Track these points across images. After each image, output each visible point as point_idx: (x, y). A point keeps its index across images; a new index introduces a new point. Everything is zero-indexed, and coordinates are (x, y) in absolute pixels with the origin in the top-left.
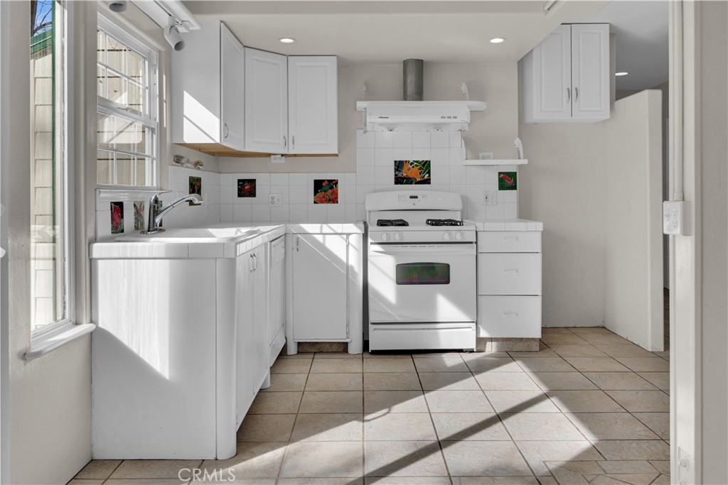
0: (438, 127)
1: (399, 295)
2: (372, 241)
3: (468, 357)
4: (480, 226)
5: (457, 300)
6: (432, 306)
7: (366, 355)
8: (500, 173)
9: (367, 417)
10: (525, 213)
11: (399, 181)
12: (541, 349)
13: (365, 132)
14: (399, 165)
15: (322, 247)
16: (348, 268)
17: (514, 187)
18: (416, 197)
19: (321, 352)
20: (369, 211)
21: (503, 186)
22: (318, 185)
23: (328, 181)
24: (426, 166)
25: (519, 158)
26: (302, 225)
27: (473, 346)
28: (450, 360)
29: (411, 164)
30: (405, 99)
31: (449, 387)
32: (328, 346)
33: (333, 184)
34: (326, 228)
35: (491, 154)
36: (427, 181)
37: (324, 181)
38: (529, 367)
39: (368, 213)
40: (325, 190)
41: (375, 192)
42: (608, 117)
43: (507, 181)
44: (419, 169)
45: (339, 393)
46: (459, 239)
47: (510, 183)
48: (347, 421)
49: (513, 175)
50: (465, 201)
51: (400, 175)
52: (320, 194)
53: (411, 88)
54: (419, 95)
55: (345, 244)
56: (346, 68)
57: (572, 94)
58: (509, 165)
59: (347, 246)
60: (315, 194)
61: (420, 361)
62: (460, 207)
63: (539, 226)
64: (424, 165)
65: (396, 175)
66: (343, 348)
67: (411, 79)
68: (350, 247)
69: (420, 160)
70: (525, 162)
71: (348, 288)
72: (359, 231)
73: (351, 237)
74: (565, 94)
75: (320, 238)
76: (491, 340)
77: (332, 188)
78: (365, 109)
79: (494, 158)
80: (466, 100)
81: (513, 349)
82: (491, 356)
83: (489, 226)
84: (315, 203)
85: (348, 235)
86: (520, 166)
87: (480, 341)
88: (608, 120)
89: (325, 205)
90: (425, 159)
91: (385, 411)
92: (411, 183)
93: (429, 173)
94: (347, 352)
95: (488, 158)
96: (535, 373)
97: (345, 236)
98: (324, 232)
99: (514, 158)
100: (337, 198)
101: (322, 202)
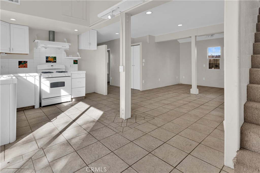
0: (59, 49)
1: (50, 91)
2: (43, 77)
3: (69, 103)
4: (72, 72)
5: (66, 90)
6: (60, 92)
7: (41, 108)
8: (74, 60)
9: (51, 121)
10: (79, 69)
11: (47, 62)
12: (85, 98)
13: (37, 48)
14: (47, 58)
15: (26, 80)
16: (35, 85)
17: (77, 63)
18: (53, 66)
19: (25, 110)
20: (39, 70)
21: (74, 63)
22: (20, 63)
23: (24, 61)
24: (55, 58)
25: (78, 57)
26: (18, 74)
27: (70, 100)
28: (65, 104)
29: (51, 57)
30: (49, 40)
31: (68, 110)
32: (28, 108)
33: (25, 62)
34: (27, 75)
35: (72, 56)
36: (55, 62)
37: (22, 61)
38: (84, 102)
39: (38, 70)
40: (22, 64)
41: (40, 65)
42: (96, 49)
43: (75, 62)
44: (53, 59)
45: (39, 118)
46: (67, 76)
47: (76, 62)
48: (46, 123)
49: (77, 61)
50: (66, 66)
51: (47, 60)
52: (21, 65)
53: (51, 38)
54: (54, 40)
55: (34, 79)
56: (31, 30)
57: (90, 44)
58: (76, 58)
59: (35, 79)
60: (19, 65)
61: (57, 106)
62: (65, 68)
63: (85, 72)
64: (54, 58)
65: (46, 60)
66: (33, 107)
67: (51, 36)
68: (36, 79)
69: (53, 56)
70: (79, 58)
71: (35, 91)
72: (38, 75)
73: (36, 77)
74: (88, 43)
75: (25, 78)
76: (74, 98)
77: (25, 63)
78: (37, 42)
79: (73, 57)
80: (66, 42)
81: (79, 99)
82: (74, 102)
83: (74, 72)
84: (19, 68)
85: (35, 76)
86: (78, 59)
87: (72, 99)
88: (96, 50)
89: (23, 68)
90: (55, 56)
91: (55, 118)
92: (51, 62)
93: (56, 60)
94: (34, 108)
95: (71, 57)
96: (86, 103)
97: (34, 77)
98: (26, 76)
99: (77, 57)
100: (27, 66)
101: (21, 67)
